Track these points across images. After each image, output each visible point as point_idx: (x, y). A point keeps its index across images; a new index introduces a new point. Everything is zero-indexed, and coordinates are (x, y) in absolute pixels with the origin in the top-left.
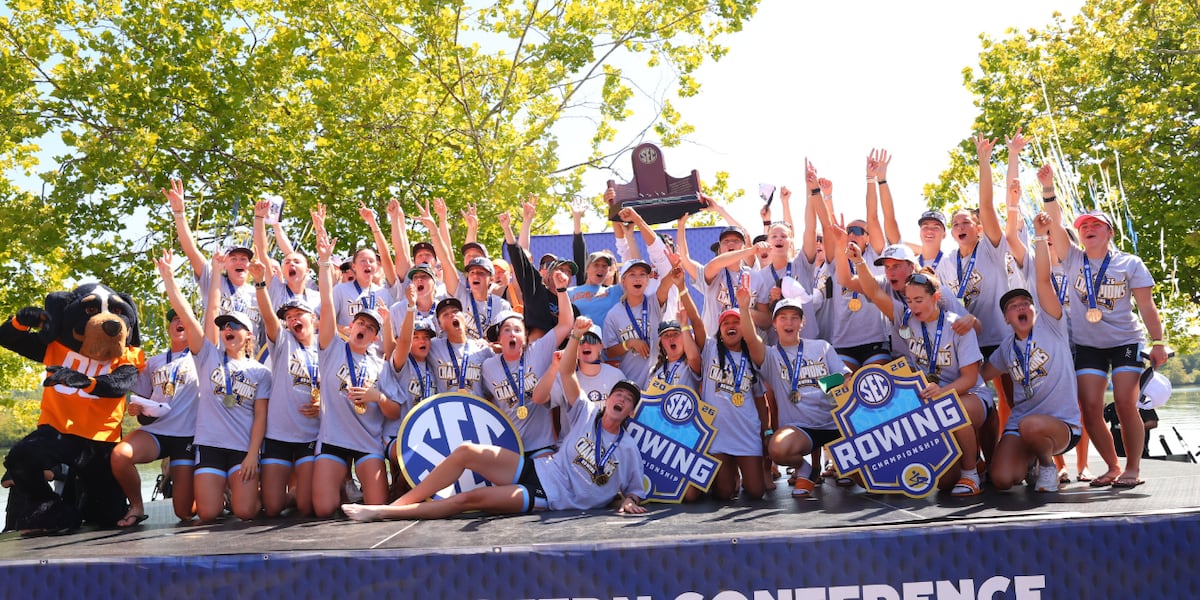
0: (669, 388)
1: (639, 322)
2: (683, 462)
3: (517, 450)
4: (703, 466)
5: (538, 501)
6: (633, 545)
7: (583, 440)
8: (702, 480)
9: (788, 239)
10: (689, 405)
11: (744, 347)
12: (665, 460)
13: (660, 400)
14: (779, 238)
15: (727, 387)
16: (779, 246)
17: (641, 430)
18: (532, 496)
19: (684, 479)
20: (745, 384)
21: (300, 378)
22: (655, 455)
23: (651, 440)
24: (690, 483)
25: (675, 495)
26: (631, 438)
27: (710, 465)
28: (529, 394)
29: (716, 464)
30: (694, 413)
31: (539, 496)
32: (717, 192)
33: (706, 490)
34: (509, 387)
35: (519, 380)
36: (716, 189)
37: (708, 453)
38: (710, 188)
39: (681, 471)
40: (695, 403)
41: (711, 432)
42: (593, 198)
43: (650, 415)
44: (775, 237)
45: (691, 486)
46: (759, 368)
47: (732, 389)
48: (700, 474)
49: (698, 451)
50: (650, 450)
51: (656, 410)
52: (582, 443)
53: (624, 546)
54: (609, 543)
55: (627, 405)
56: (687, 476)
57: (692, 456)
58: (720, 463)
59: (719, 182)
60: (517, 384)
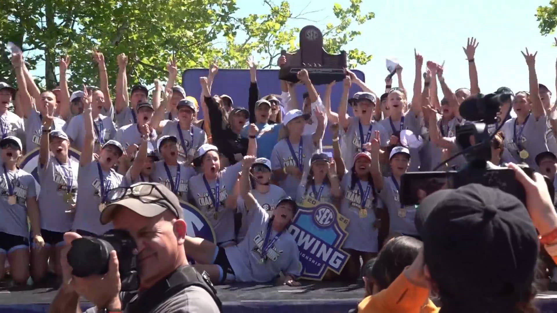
0: (318, 203)
1: (297, 155)
2: (324, 253)
3: (212, 241)
4: (338, 257)
5: (229, 276)
6: (300, 303)
7: (259, 236)
8: (337, 266)
9: (402, 101)
10: (331, 216)
11: (370, 178)
12: (313, 252)
13: (311, 211)
14: (395, 100)
15: (357, 205)
16: (396, 106)
17: (297, 231)
18: (225, 272)
19: (324, 265)
20: (369, 204)
21: (61, 186)
22: (306, 247)
23: (303, 238)
24: (328, 268)
25: (318, 275)
26: (291, 235)
27: (342, 257)
28: (223, 203)
29: (346, 256)
30: (334, 222)
31: (229, 272)
32: (351, 14)
33: (339, 273)
34: (209, 198)
35: (215, 194)
36: (350, 11)
37: (342, 248)
38: (345, 10)
39: (323, 259)
40: (335, 215)
41: (345, 235)
42: (244, 18)
43: (305, 221)
44: (392, 99)
45: (329, 270)
46: (379, 192)
47: (360, 207)
48: (335, 262)
49: (335, 246)
50: (303, 245)
51: (308, 217)
52: (258, 238)
53: (295, 304)
54: (285, 302)
55: (289, 214)
56: (327, 263)
57: (331, 250)
58: (349, 255)
59: (353, 6)
60: (215, 196)
